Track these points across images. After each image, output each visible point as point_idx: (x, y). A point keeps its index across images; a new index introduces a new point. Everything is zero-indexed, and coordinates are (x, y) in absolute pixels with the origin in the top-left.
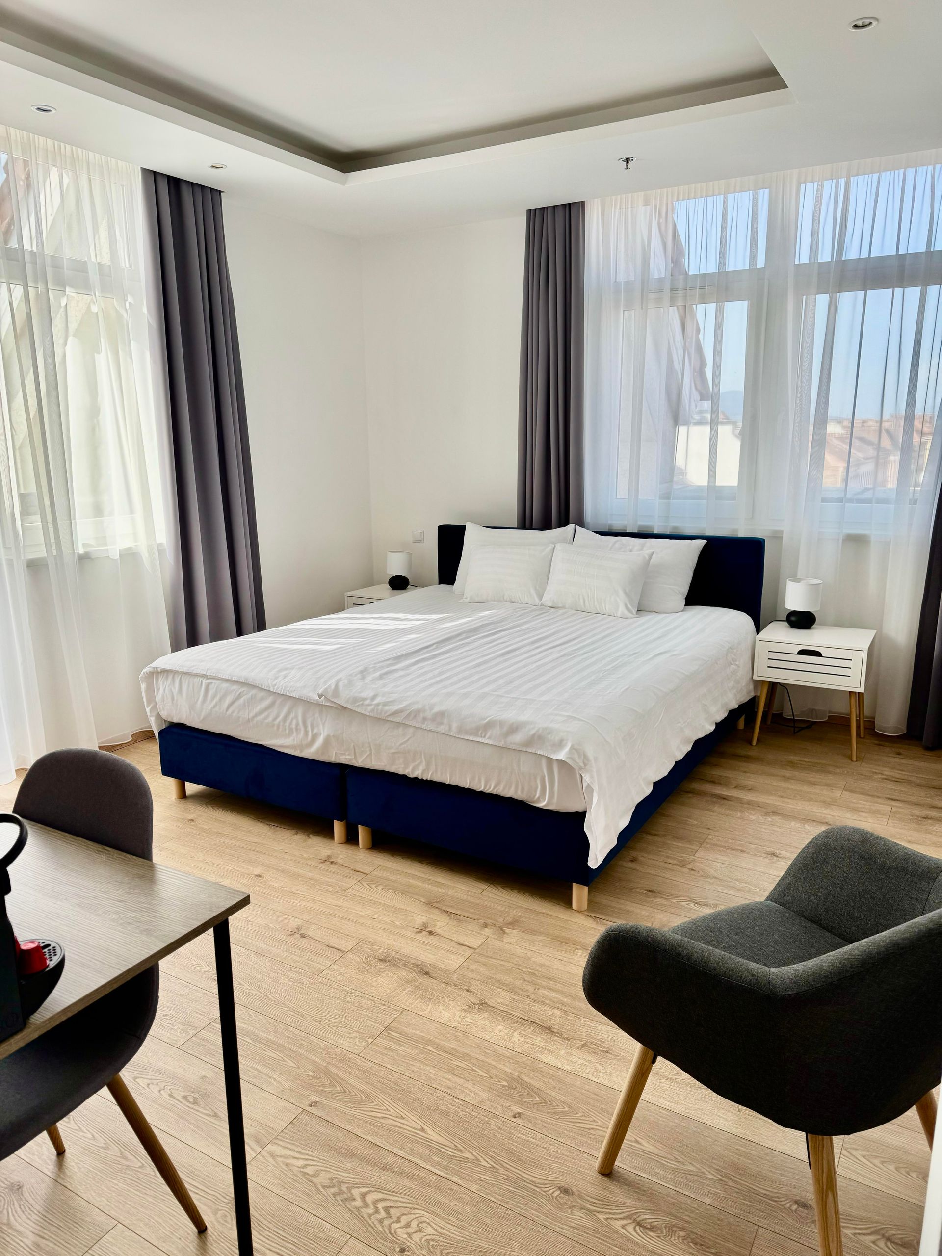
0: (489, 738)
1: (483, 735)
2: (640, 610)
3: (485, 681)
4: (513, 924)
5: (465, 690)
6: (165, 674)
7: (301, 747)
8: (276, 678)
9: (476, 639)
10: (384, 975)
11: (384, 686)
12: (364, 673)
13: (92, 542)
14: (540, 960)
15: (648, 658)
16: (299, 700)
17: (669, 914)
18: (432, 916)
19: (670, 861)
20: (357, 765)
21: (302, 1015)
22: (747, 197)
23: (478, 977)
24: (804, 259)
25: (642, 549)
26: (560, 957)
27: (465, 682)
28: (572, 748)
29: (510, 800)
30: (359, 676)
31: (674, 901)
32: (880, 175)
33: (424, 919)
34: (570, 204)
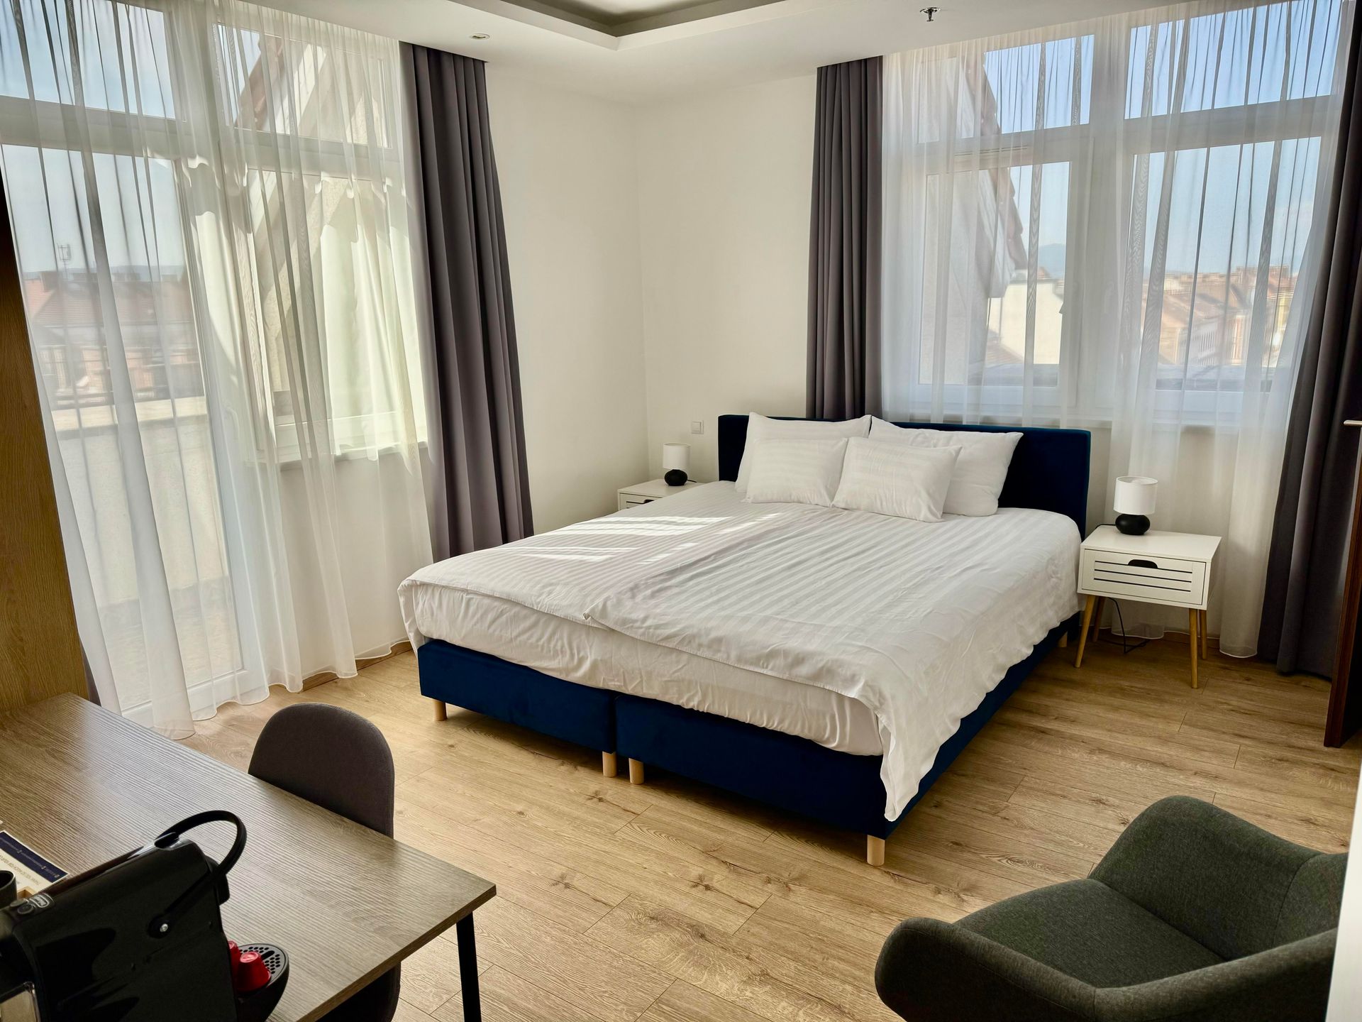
0: (772, 669)
1: (765, 665)
2: (948, 512)
3: (767, 601)
4: (801, 879)
5: (745, 613)
6: (425, 587)
7: (568, 671)
8: (540, 595)
9: (758, 548)
10: (655, 936)
11: (656, 606)
12: (634, 590)
13: (350, 443)
14: (830, 924)
15: (955, 573)
16: (564, 621)
17: (977, 872)
18: (709, 867)
19: (981, 807)
20: (627, 693)
21: (565, 981)
22: (1068, 45)
23: (759, 942)
24: (1136, 113)
25: (947, 444)
26: (853, 921)
27: (746, 603)
28: (866, 684)
29: (797, 739)
30: (629, 594)
31: (984, 856)
32: (1224, 15)
33: (700, 871)
34: (866, 60)
